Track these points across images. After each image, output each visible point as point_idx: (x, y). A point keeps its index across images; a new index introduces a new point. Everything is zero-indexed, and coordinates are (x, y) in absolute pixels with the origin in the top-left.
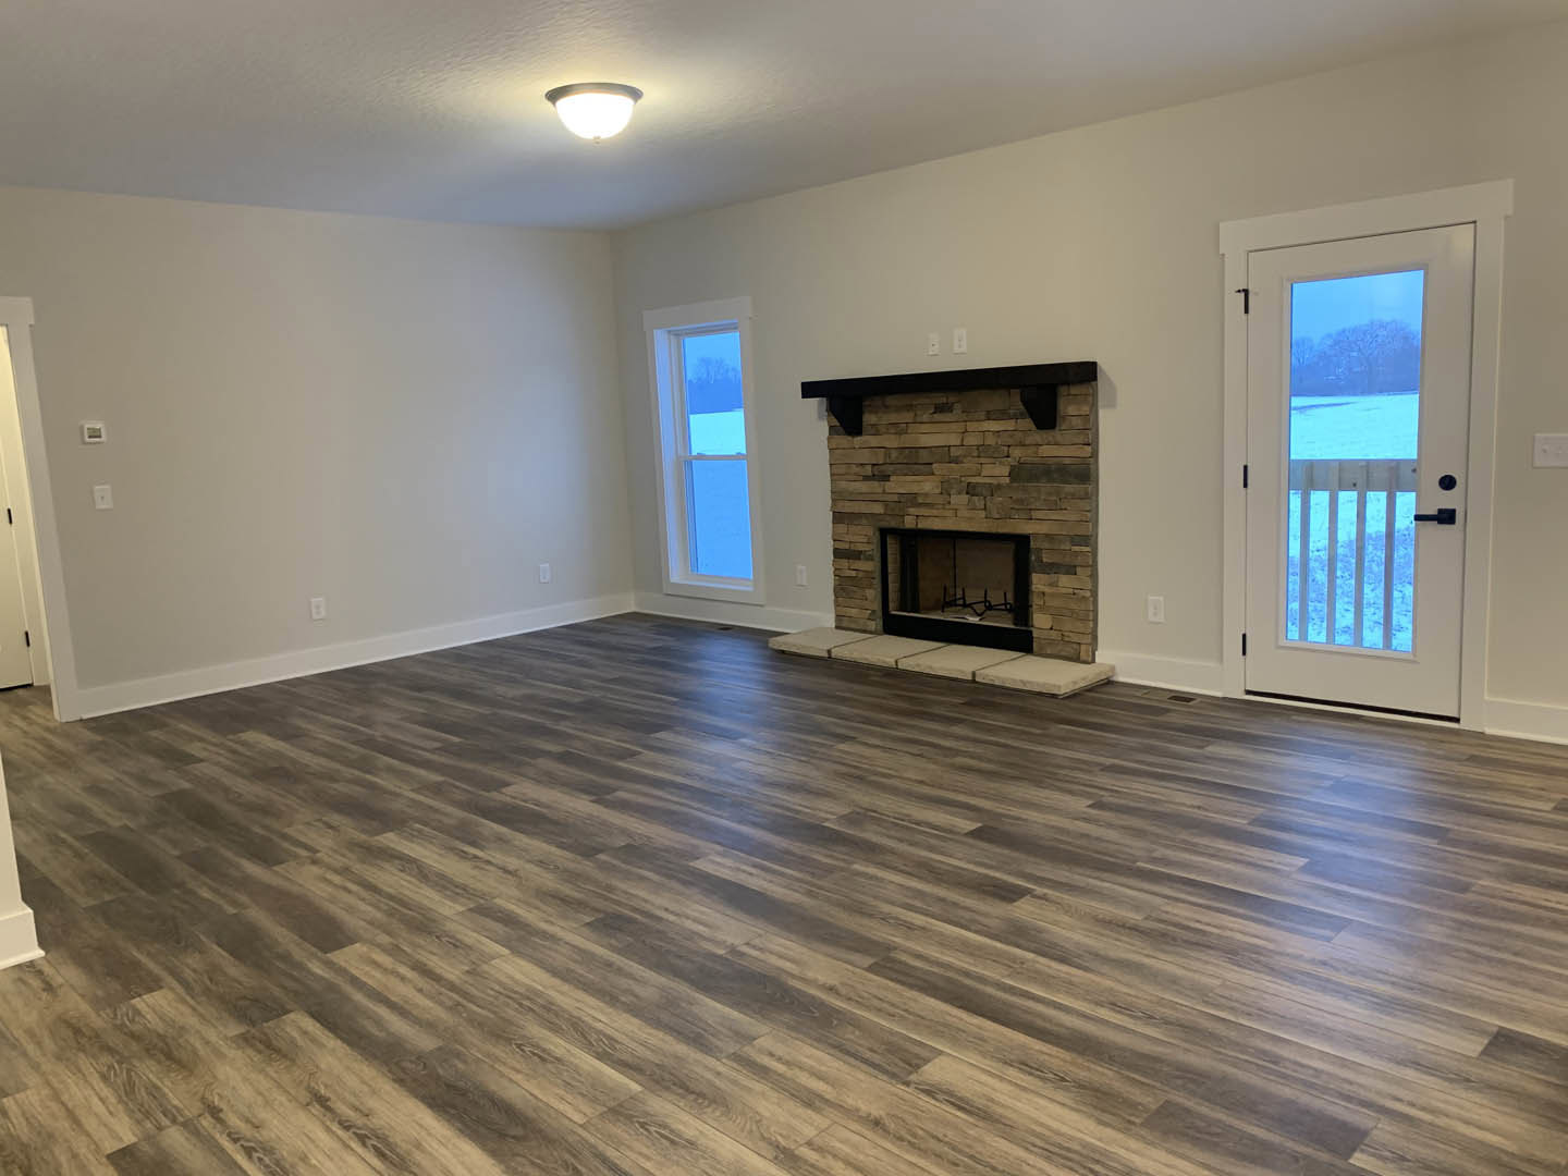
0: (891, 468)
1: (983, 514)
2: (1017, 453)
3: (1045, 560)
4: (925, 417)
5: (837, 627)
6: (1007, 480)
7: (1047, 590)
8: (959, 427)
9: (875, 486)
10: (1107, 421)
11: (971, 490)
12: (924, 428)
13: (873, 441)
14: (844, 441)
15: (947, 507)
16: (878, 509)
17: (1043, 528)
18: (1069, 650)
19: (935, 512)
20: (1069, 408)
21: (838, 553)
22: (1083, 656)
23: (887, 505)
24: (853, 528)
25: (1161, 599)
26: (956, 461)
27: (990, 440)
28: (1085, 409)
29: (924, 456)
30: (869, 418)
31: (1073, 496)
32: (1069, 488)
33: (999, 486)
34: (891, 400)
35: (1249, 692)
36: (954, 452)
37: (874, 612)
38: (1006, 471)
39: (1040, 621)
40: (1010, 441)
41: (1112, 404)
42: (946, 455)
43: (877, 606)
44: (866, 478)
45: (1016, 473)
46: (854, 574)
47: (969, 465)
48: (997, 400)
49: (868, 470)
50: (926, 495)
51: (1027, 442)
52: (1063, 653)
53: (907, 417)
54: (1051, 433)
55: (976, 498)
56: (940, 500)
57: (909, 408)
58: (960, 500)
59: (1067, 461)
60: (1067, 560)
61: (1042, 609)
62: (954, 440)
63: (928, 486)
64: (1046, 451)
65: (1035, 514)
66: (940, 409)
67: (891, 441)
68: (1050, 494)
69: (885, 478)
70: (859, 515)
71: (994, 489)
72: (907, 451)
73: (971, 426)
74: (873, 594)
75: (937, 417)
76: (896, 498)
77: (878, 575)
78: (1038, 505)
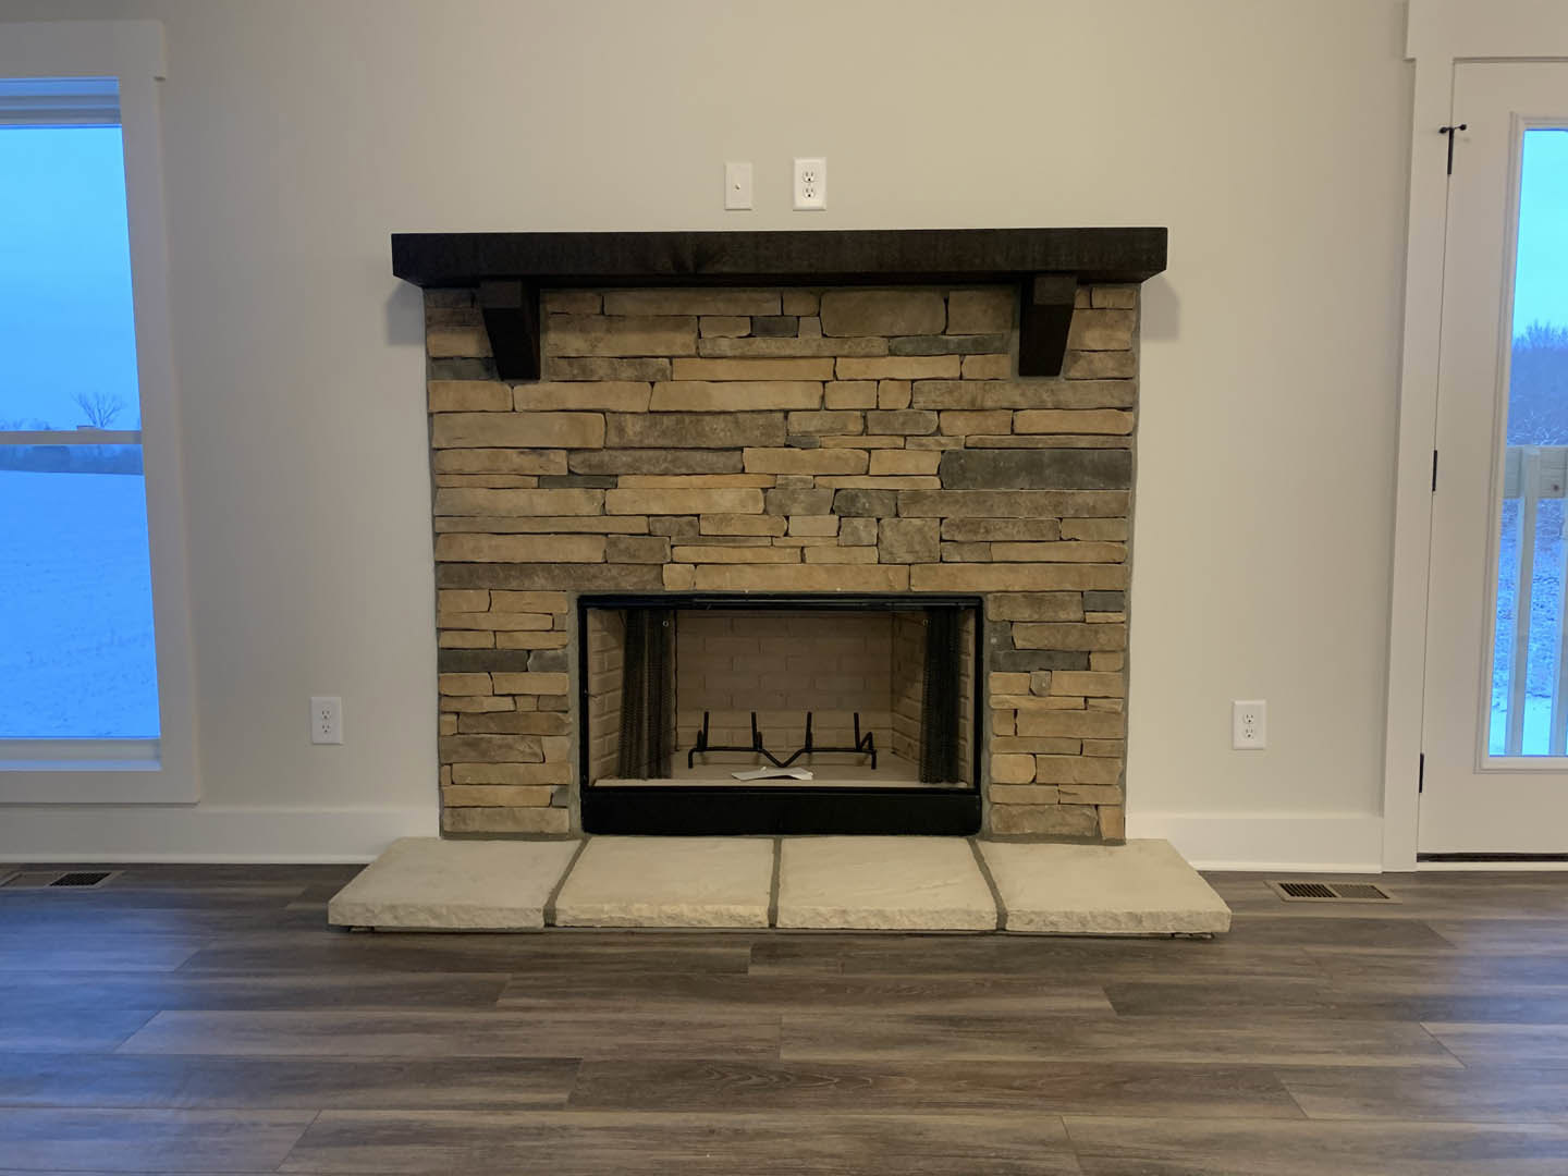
0: (625, 458)
1: (872, 555)
2: (961, 428)
3: (1019, 644)
4: (724, 346)
5: (446, 835)
6: (937, 483)
7: (1025, 703)
8: (823, 369)
9: (580, 501)
10: (1155, 362)
11: (844, 506)
12: (721, 369)
13: (574, 396)
14: (489, 393)
15: (783, 541)
16: (583, 551)
17: (1019, 580)
18: (1077, 822)
19: (748, 555)
20: (1088, 336)
21: (450, 661)
22: (1107, 832)
23: (613, 544)
24: (505, 599)
25: (1263, 702)
26: (806, 442)
27: (895, 398)
28: (1122, 337)
29: (720, 431)
30: (557, 342)
31: (1094, 513)
32: (1086, 497)
33: (916, 497)
34: (627, 302)
35: (1422, 858)
36: (797, 424)
37: (564, 787)
38: (930, 463)
39: (1006, 769)
40: (948, 402)
41: (1170, 331)
42: (781, 431)
43: (572, 775)
44: (545, 481)
45: (952, 470)
46: (507, 704)
47: (838, 452)
48: (915, 311)
49: (558, 464)
50: (725, 518)
51: (989, 404)
52: (1065, 830)
53: (681, 341)
54: (1051, 383)
55: (859, 523)
56: (762, 527)
57: (679, 322)
58: (813, 527)
59: (1084, 442)
60: (1073, 641)
61: (1014, 741)
62: (799, 397)
63: (728, 498)
64: (1030, 421)
65: (998, 552)
66: (761, 327)
67: (628, 397)
68: (1039, 510)
69: (605, 480)
70: (526, 568)
71: (899, 503)
72: (667, 421)
73: (847, 367)
74: (562, 747)
75: (761, 345)
76: (641, 525)
77: (574, 702)
78: (1013, 532)
